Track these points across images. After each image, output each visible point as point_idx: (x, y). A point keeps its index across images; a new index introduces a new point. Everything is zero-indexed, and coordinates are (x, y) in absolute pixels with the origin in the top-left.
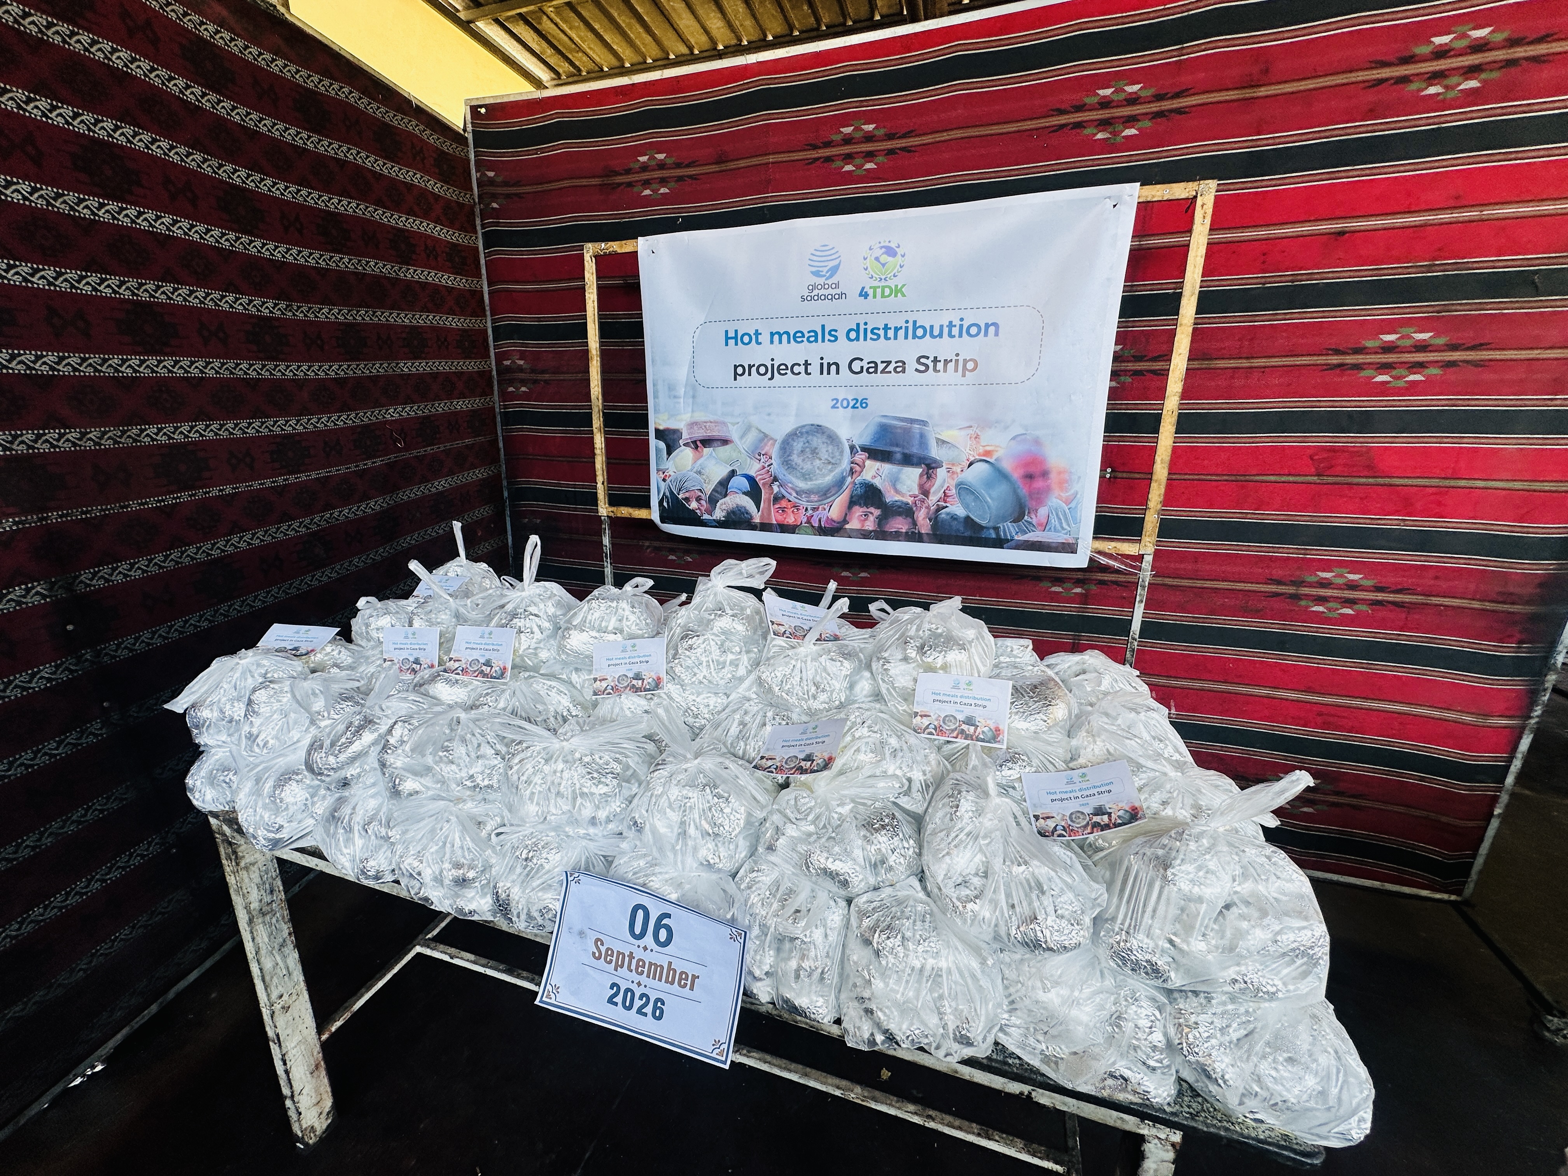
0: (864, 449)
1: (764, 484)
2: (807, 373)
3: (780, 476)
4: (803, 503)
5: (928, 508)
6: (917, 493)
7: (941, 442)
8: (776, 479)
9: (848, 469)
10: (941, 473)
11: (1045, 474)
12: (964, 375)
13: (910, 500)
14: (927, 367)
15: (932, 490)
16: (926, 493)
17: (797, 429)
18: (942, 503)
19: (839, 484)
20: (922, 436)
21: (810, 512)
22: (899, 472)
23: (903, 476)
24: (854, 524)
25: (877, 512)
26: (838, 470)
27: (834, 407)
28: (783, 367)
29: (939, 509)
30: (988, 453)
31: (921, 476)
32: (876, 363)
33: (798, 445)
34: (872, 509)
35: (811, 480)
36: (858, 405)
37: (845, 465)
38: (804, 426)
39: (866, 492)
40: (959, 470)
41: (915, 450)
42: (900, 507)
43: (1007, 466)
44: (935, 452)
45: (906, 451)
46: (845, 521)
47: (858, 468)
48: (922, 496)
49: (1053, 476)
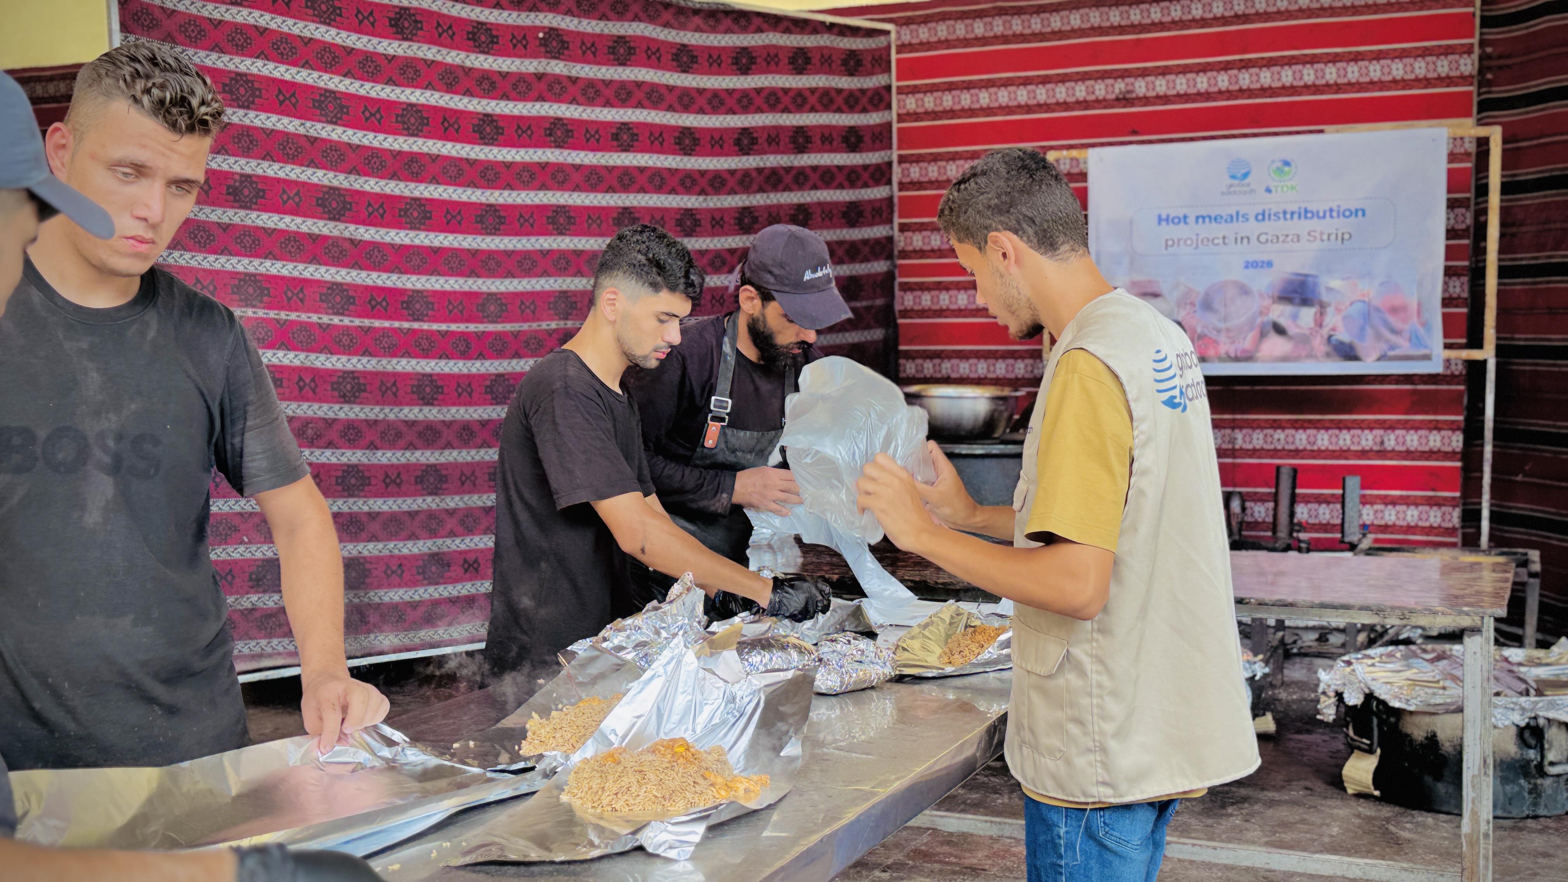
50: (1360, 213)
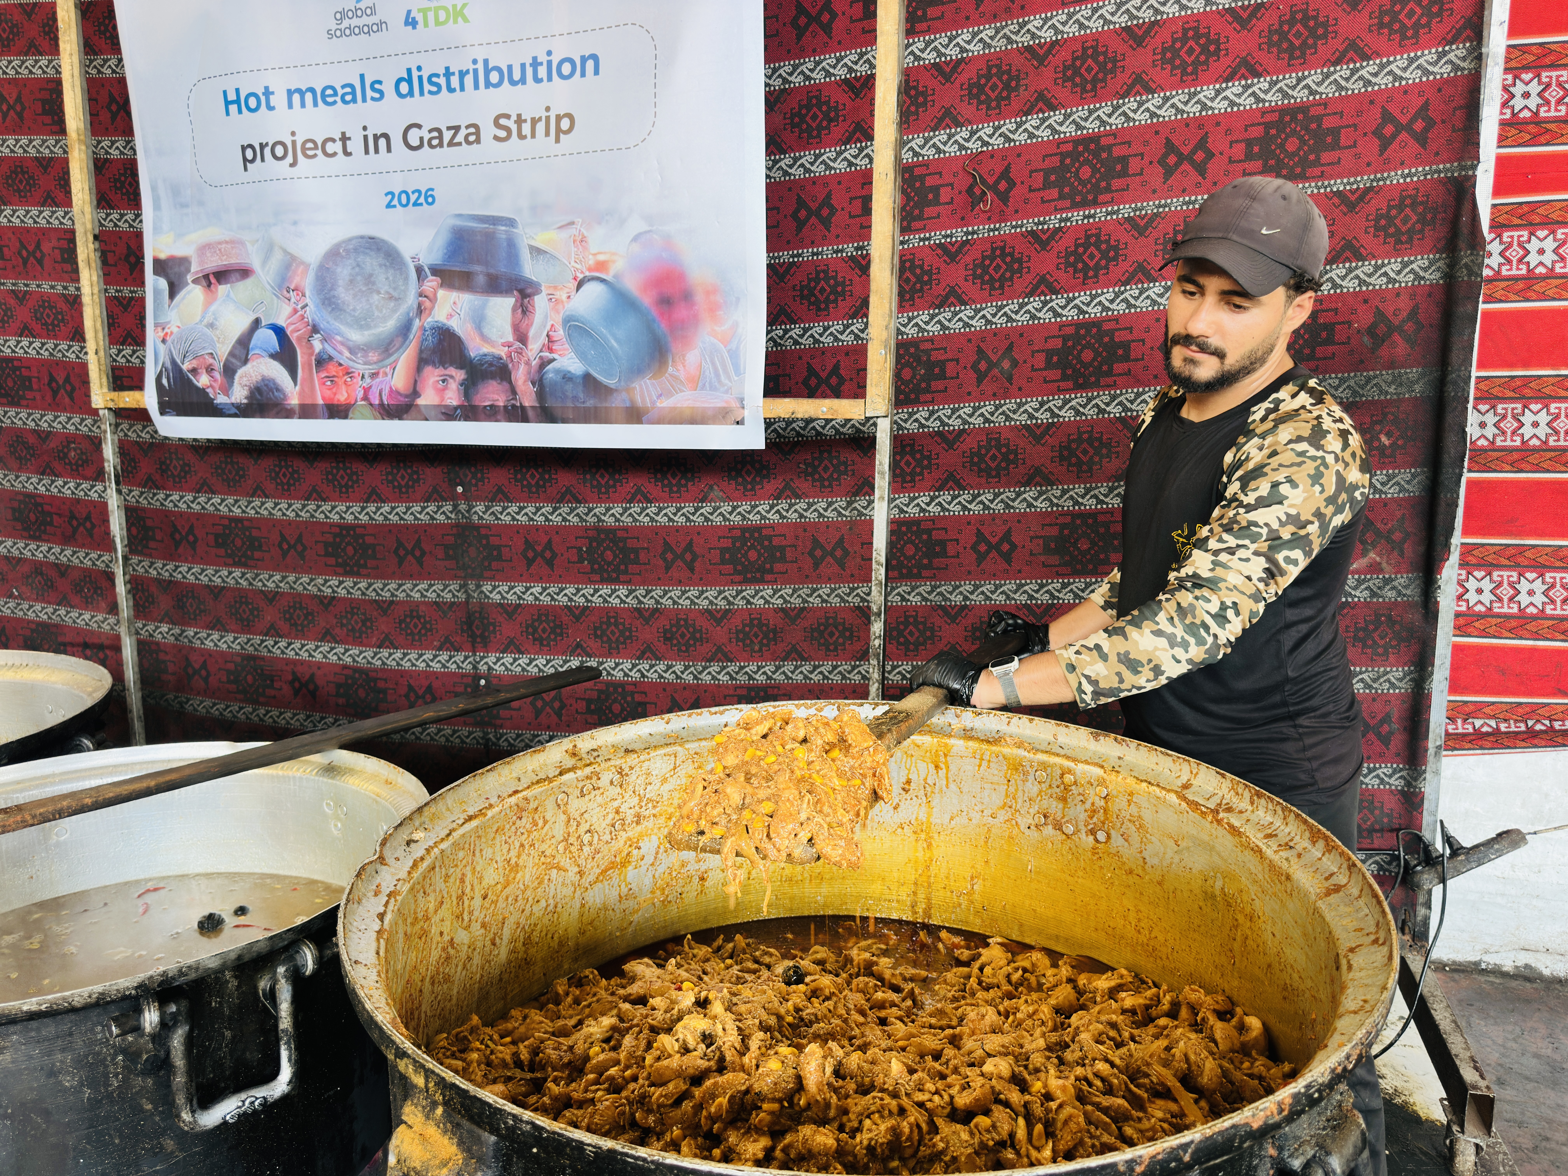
0: (436, 271)
1: (299, 339)
2: (347, 153)
3: (322, 325)
4: (359, 367)
5: (528, 363)
6: (510, 338)
7: (536, 251)
8: (315, 330)
9: (415, 306)
10: (540, 302)
11: (687, 296)
12: (557, 140)
13: (503, 352)
14: (508, 130)
15: (531, 333)
16: (522, 337)
17: (338, 246)
18: (546, 354)
19: (405, 329)
20: (512, 245)
21: (368, 380)
22: (484, 306)
23: (490, 313)
24: (427, 399)
25: (460, 375)
26: (403, 309)
27: (389, 206)
28: (310, 145)
29: (544, 364)
30: (601, 266)
31: (514, 310)
32: (439, 130)
33: (343, 272)
34: (452, 371)
35: (368, 327)
36: (422, 200)
37: (411, 300)
38: (350, 240)
39: (440, 341)
40: (564, 297)
41: (502, 268)
42: (491, 365)
43: (632, 284)
44: (530, 269)
45: (492, 271)
46: (416, 394)
47: (428, 304)
48: (518, 344)
49: (699, 297)
50: (590, 64)
